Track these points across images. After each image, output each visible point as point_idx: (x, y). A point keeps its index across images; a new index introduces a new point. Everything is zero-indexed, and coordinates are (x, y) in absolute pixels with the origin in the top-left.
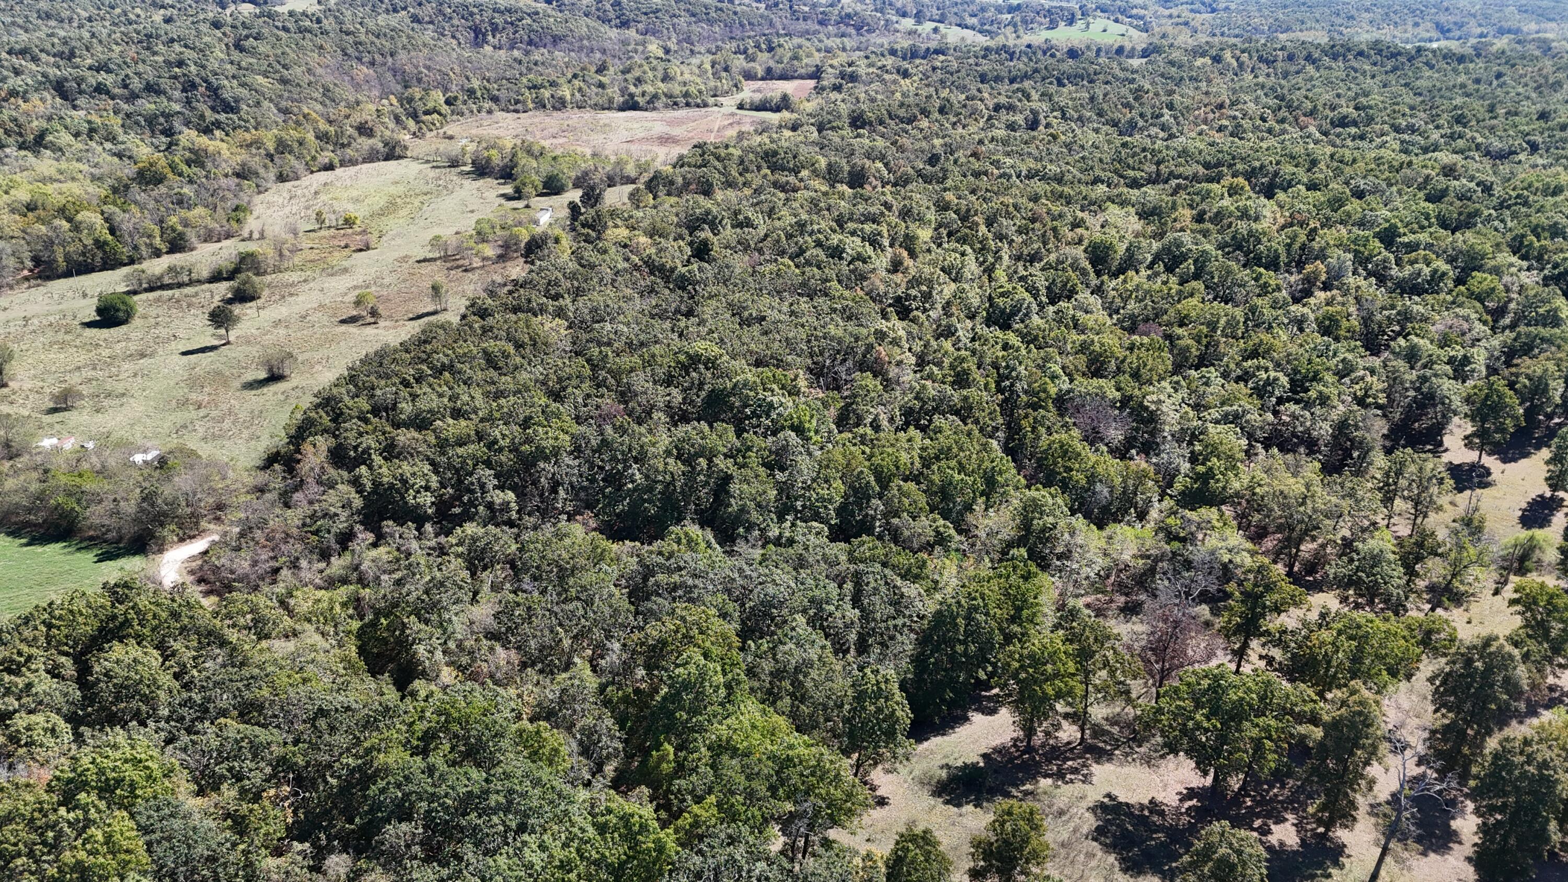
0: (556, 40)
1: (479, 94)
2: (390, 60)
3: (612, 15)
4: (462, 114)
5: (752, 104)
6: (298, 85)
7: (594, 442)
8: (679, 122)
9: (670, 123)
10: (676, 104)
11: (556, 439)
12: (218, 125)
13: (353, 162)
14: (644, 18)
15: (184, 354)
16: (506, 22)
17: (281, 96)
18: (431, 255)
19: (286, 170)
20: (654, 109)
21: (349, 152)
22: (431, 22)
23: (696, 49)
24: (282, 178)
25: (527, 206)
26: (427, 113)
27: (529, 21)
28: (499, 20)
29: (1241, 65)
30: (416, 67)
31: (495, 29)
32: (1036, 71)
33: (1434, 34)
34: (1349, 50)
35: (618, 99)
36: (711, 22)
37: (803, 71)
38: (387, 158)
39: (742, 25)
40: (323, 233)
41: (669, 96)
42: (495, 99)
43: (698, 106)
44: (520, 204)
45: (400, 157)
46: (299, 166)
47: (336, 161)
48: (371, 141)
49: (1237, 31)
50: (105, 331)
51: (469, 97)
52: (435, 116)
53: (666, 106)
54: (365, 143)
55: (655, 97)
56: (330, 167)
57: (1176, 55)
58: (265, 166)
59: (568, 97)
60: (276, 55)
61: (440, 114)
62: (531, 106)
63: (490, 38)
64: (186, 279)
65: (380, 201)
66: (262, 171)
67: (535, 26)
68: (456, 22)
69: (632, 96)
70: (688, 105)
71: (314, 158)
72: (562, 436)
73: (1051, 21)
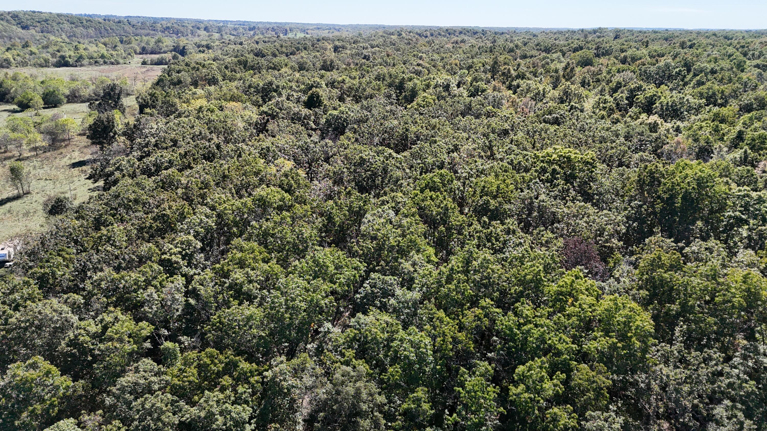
5: (152, 61)
8: (109, 71)
9: (102, 71)
10: (96, 62)
20: (82, 66)
25: (37, 115)
35: (51, 59)
37: (166, 49)
43: (112, 64)
44: (29, 113)
53: (90, 64)
69: (60, 57)
70: (105, 63)
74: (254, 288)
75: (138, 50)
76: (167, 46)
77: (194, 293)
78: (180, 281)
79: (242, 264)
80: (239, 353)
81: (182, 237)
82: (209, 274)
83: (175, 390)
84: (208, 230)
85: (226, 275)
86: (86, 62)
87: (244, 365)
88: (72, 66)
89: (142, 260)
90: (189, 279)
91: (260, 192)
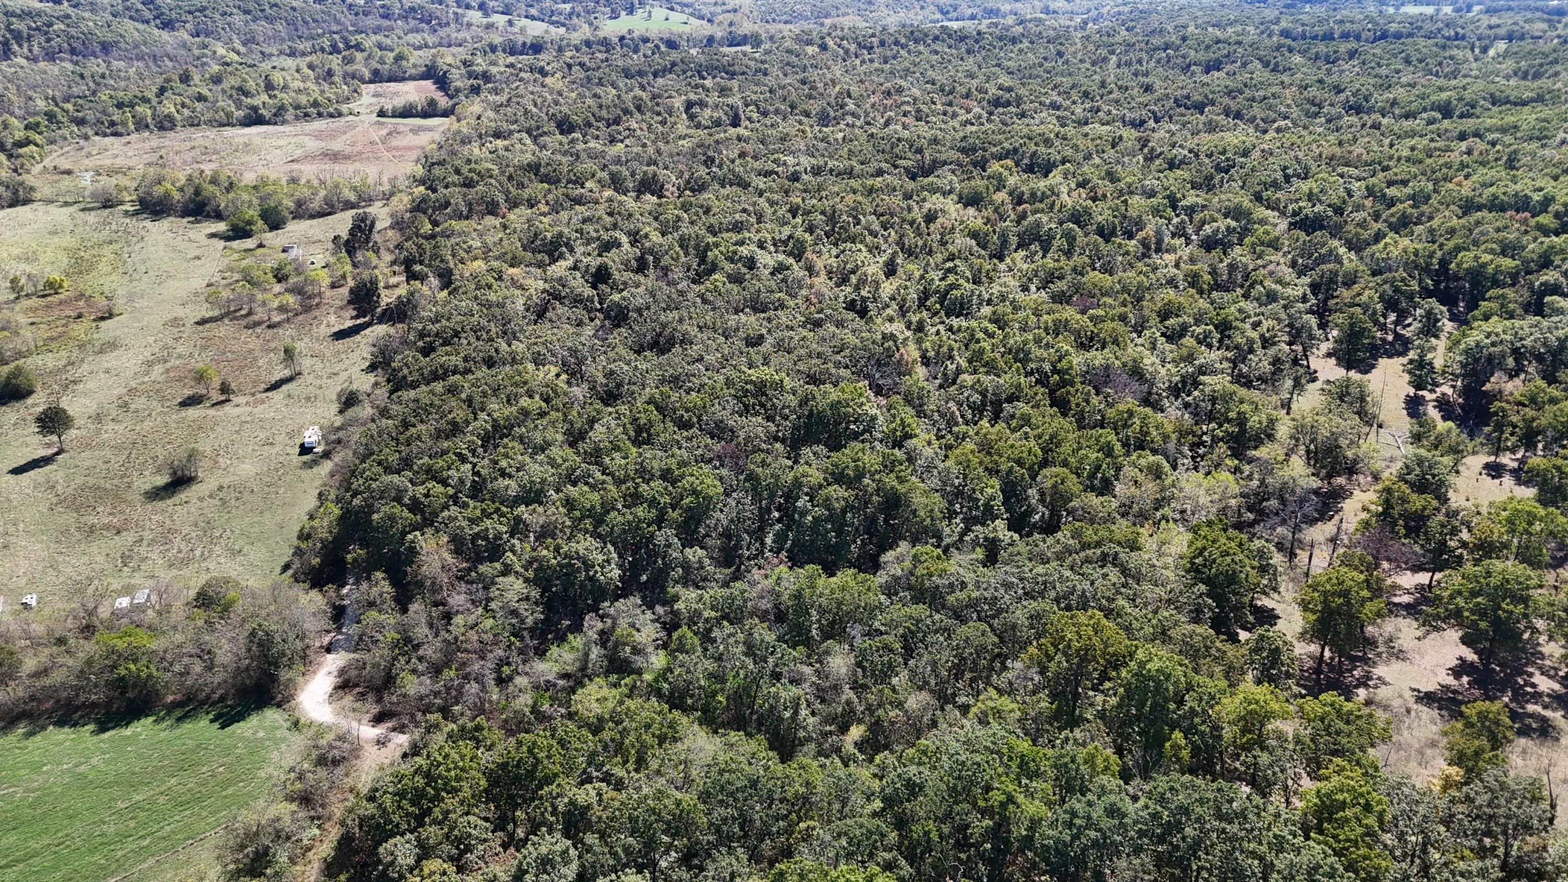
0: (106, 47)
1: (60, 117)
3: (148, 15)
4: (58, 143)
5: (394, 111)
8: (333, 135)
9: (319, 136)
10: (306, 115)
14: (190, 17)
15: (15, 472)
18: (208, 315)
20: (284, 122)
23: (267, 50)
25: (261, 246)
28: (17, 25)
29: (847, 52)
32: (674, 64)
33: (939, 16)
34: (926, 35)
35: (239, 113)
36: (270, 20)
37: (413, 71)
39: (306, 22)
42: (81, 122)
43: (331, 116)
44: (250, 243)
45: (26, 202)
49: (784, 17)
51: (49, 120)
52: (32, 148)
53: (297, 118)
55: (282, 108)
57: (788, 44)
61: (37, 145)
62: (132, 127)
63: (15, 47)
69: (251, 109)
70: (320, 115)
73: (613, 11)
74: (512, 471)
75: (367, 75)
76: (415, 66)
77: (478, 474)
78: (469, 466)
79: (506, 456)
80: (502, 503)
81: (469, 438)
82: (486, 461)
83: (470, 520)
84: (487, 432)
85: (496, 463)
86: (289, 116)
87: (504, 509)
88: (268, 123)
89: (444, 453)
90: (475, 465)
91: (525, 402)
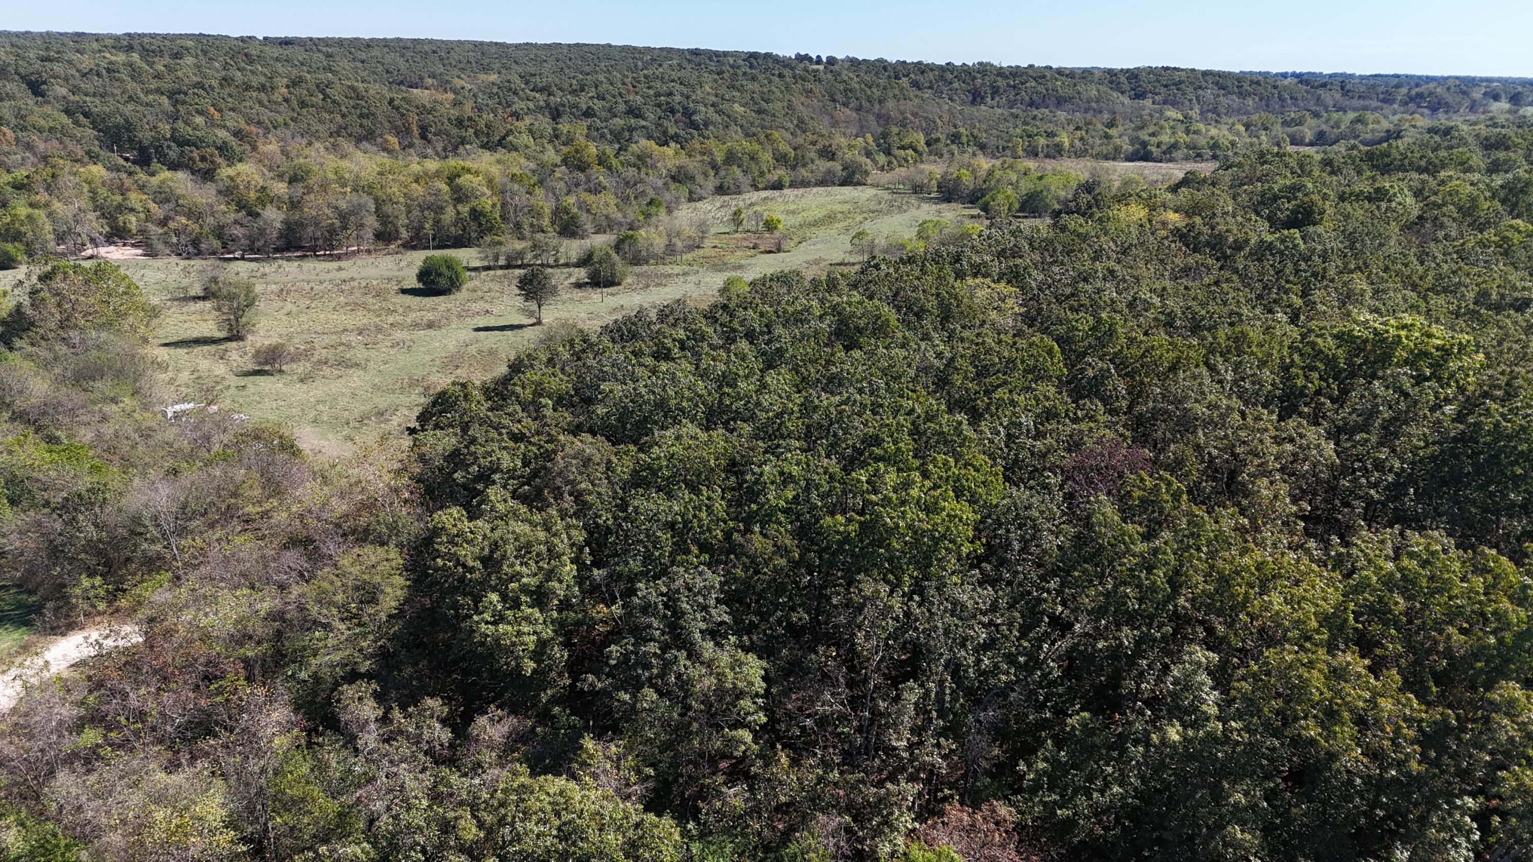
1: (964, 140)
2: (877, 107)
3: (1126, 87)
4: (941, 156)
6: (774, 115)
7: (1050, 542)
10: (1199, 155)
11: (931, 509)
12: (676, 138)
13: (805, 184)
14: (1163, 90)
15: (478, 330)
16: (1008, 85)
17: (752, 124)
19: (729, 182)
20: (1171, 160)
21: (803, 172)
22: (931, 88)
24: (721, 190)
26: (903, 148)
27: (1034, 84)
28: (1001, 83)
30: (902, 113)
31: (995, 91)
35: (1127, 147)
36: (1243, 95)
38: (844, 183)
39: (1282, 99)
40: (738, 235)
41: (1192, 147)
42: (982, 146)
45: (859, 184)
46: (745, 181)
47: (787, 180)
48: (830, 164)
50: (419, 299)
51: (953, 141)
52: (910, 152)
53: (1187, 158)
54: (823, 165)
55: (1174, 146)
56: (778, 186)
58: (706, 175)
59: (1067, 144)
60: (762, 93)
61: (916, 151)
62: (1020, 153)
63: (988, 99)
64: (551, 261)
65: (819, 214)
66: (700, 179)
67: (1040, 89)
68: (956, 85)
69: (1144, 144)
71: (762, 174)
72: (950, 505)
86: (1179, 154)
88: (1150, 160)
